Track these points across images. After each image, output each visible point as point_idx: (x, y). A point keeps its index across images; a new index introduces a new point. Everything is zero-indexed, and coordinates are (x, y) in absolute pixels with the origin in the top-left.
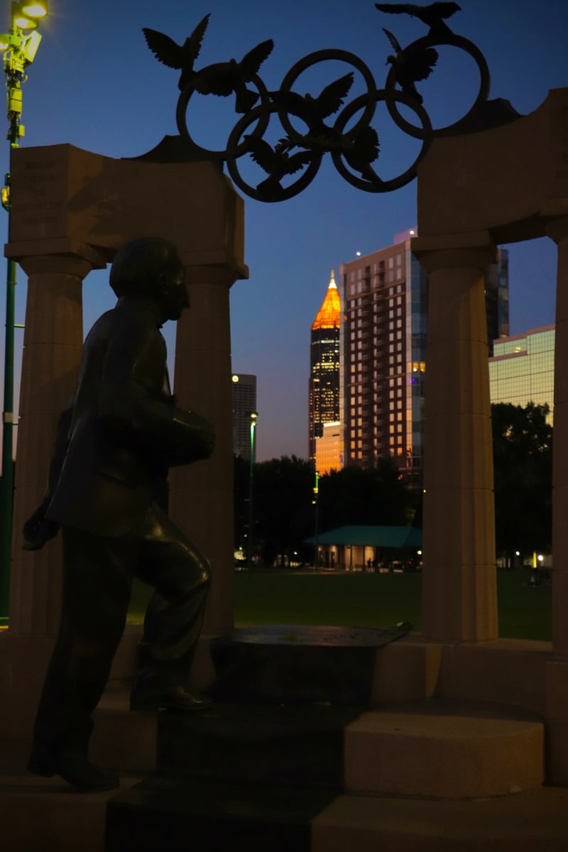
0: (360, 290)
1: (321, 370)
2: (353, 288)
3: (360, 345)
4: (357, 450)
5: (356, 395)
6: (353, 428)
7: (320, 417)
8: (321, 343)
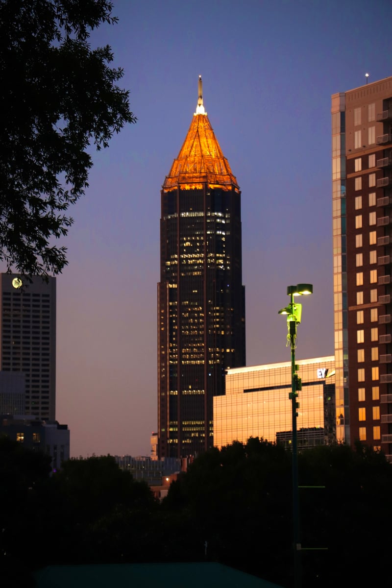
0: (372, 140)
1: (183, 267)
2: (358, 136)
3: (373, 237)
4: (369, 423)
5: (367, 326)
6: (361, 385)
7: (181, 354)
8: (181, 218)
